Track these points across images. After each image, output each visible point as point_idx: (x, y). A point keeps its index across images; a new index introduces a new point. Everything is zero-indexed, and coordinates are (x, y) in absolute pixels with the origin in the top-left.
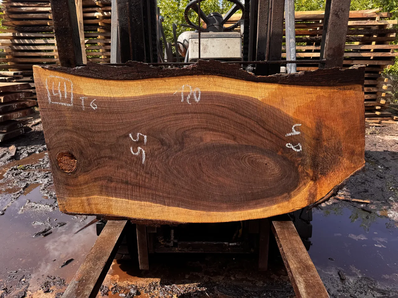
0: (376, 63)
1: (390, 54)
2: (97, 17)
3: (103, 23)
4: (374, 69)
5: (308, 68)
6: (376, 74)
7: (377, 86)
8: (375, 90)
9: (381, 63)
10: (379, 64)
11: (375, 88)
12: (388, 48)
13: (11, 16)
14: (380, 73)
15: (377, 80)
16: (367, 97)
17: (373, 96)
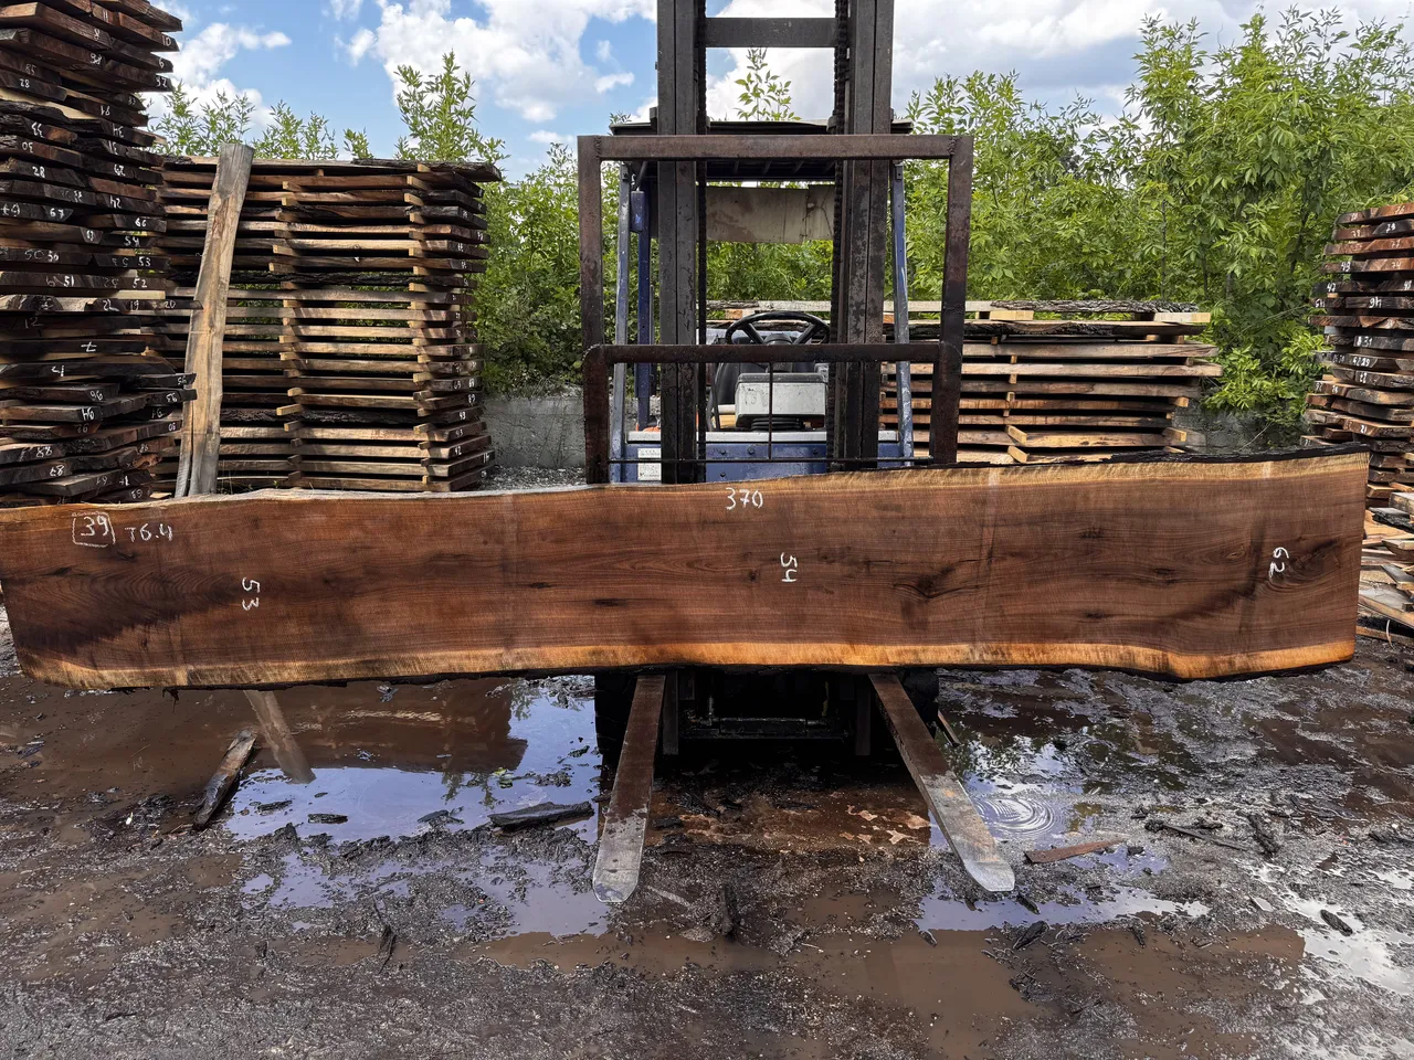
1: (1185, 370)
2: (411, 254)
3: (427, 268)
4: (1153, 407)
5: (977, 401)
9: (1166, 391)
10: (1159, 395)
12: (1179, 355)
13: (160, 242)
14: (1168, 416)
15: (1162, 433)
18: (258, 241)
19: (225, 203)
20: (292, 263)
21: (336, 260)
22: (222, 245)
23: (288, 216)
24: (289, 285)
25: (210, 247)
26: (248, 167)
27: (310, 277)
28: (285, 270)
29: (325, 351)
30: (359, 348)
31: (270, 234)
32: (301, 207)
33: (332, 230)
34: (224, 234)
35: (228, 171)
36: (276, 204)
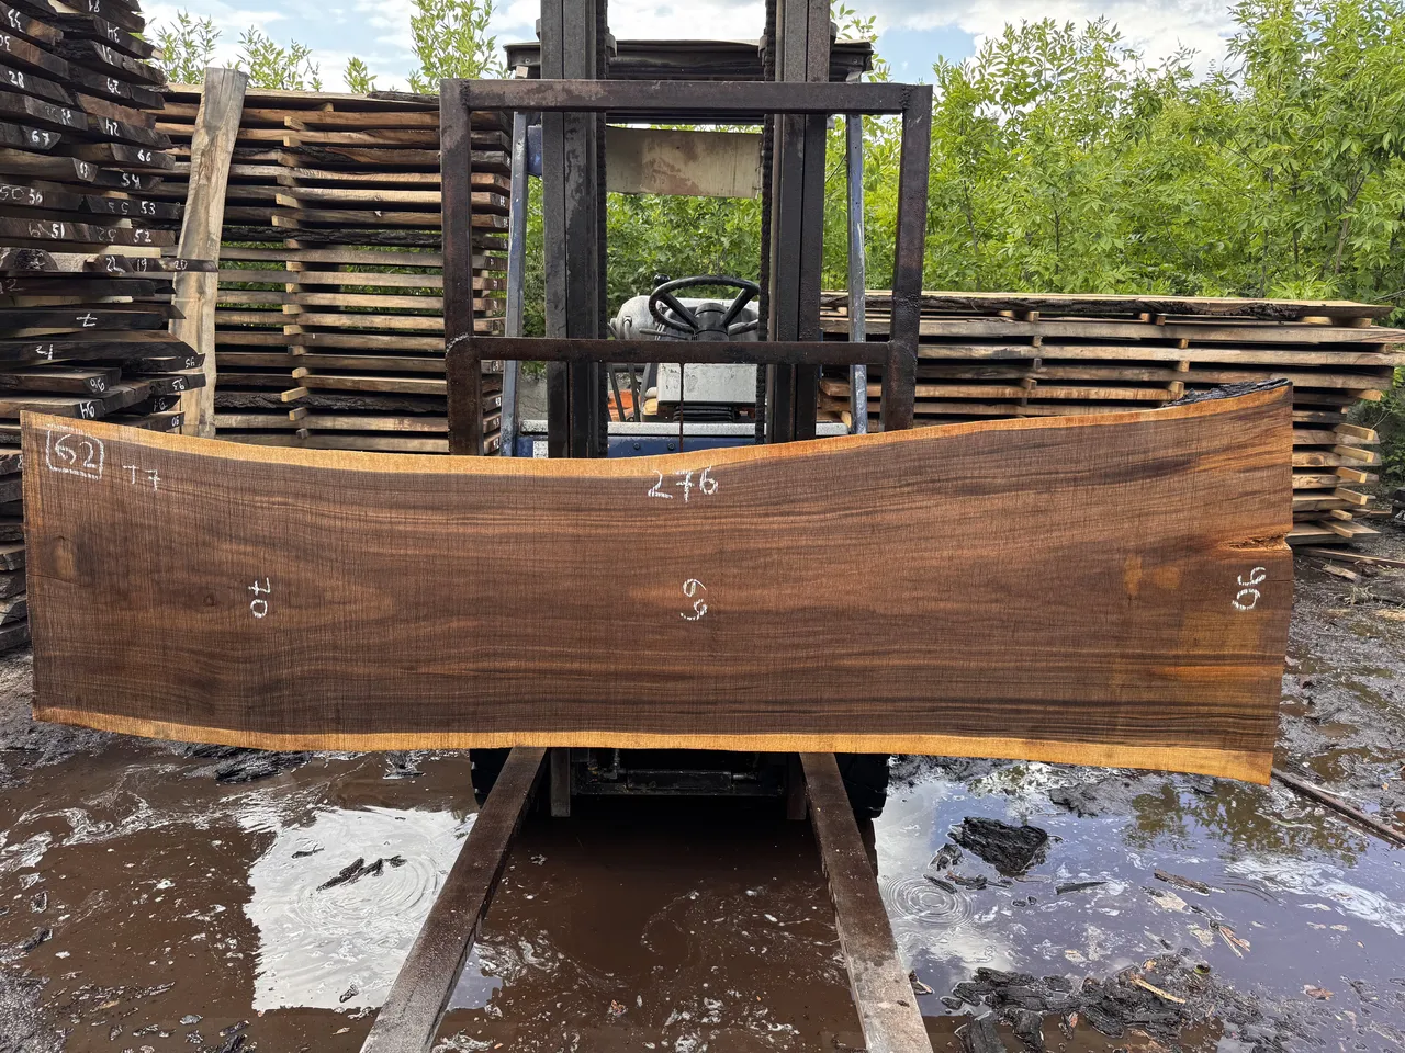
0: (1339, 382)
1: (1380, 359)
6: (1334, 415)
7: (1336, 450)
8: (1332, 462)
10: (1346, 386)
11: (1331, 455)
12: (1375, 342)
14: (1344, 411)
15: (1335, 430)
16: (1309, 482)
17: (1325, 480)
18: (254, 188)
19: (212, 141)
20: (297, 216)
21: (352, 215)
22: (211, 191)
23: (291, 160)
24: (293, 244)
25: (196, 195)
26: (241, 97)
27: (319, 234)
28: (289, 224)
29: (337, 324)
30: (379, 321)
31: (271, 181)
32: (306, 148)
33: (345, 177)
34: (214, 179)
35: (216, 103)
36: (277, 145)
